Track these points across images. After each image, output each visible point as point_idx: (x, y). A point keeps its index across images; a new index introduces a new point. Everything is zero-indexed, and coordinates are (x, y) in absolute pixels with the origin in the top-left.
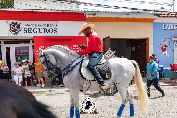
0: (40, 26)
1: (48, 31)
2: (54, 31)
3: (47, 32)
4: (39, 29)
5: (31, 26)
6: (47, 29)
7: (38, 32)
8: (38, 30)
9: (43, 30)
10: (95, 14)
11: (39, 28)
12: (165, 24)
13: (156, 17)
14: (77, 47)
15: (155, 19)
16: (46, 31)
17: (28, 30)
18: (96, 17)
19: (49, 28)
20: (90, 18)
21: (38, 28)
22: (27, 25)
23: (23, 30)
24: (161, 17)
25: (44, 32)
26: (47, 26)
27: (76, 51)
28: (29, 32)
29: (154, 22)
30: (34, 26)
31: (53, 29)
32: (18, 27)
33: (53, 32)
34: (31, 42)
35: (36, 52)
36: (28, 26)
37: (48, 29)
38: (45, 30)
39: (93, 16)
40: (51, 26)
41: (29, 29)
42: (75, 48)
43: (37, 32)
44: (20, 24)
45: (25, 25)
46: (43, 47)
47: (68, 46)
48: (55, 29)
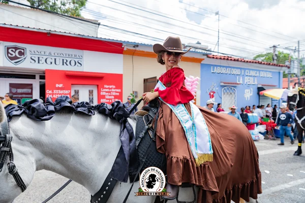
0: (56, 54)
1: (68, 63)
2: (77, 63)
3: (67, 65)
4: (55, 59)
5: (43, 53)
6: (67, 61)
7: (53, 63)
8: (53, 61)
9: (61, 61)
10: (137, 46)
11: (55, 57)
12: (214, 66)
13: (205, 57)
14: (109, 88)
15: (204, 59)
16: (66, 63)
17: (37, 60)
18: (137, 51)
19: (71, 59)
20: (128, 50)
21: (53, 58)
22: (36, 52)
23: (28, 60)
24: (210, 57)
25: (63, 64)
26: (67, 55)
27: (108, 94)
28: (39, 62)
29: (202, 62)
30: (47, 54)
31: (76, 60)
33: (76, 65)
34: (37, 77)
36: (38, 53)
37: (69, 60)
38: (65, 61)
39: (134, 49)
40: (74, 56)
41: (39, 58)
42: (107, 90)
43: (51, 63)
44: (24, 50)
45: (32, 51)
46: (61, 86)
47: (96, 86)
48: (79, 62)
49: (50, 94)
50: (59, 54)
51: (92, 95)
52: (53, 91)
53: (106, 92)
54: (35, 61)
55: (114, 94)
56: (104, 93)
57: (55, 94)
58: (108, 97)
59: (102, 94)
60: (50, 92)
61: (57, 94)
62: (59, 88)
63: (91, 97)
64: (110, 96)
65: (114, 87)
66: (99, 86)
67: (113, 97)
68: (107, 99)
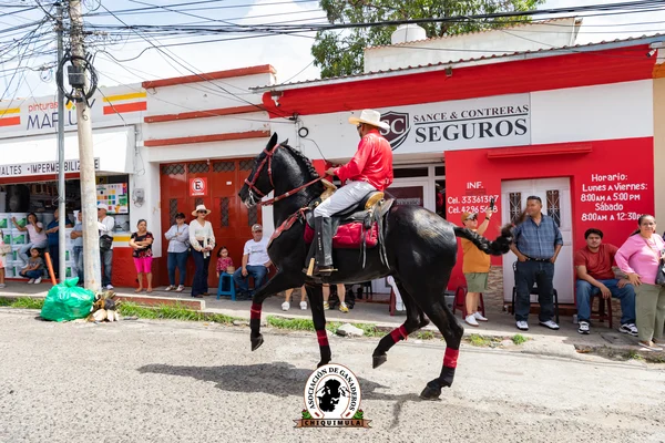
0: (466, 115)
1: (493, 131)
2: (515, 127)
3: (491, 135)
4: (464, 126)
5: (439, 118)
6: (490, 126)
7: (461, 135)
8: (460, 131)
9: (477, 127)
11: (464, 122)
14: (607, 183)
16: (487, 131)
17: (427, 134)
19: (498, 120)
21: (460, 124)
22: (425, 117)
23: (412, 135)
25: (482, 136)
26: (491, 112)
27: (603, 198)
28: (431, 139)
30: (448, 117)
31: (513, 120)
32: (400, 126)
33: (513, 132)
34: (432, 171)
35: (452, 205)
36: (430, 121)
37: (494, 122)
38: (486, 127)
40: (506, 110)
41: (431, 129)
42: (599, 188)
43: (456, 136)
44: (404, 118)
45: (419, 118)
46: (477, 185)
47: (568, 180)
48: (520, 122)
49: (454, 206)
50: (472, 114)
51: (557, 204)
52: (460, 199)
53: (598, 193)
54: (424, 137)
55: (623, 197)
56: (591, 198)
57: (466, 205)
58: (604, 207)
59: (583, 198)
60: (455, 201)
61: (470, 205)
62: (473, 192)
63: (553, 209)
64: (608, 203)
65: (623, 177)
66: (576, 181)
67: (619, 207)
68: (600, 213)
